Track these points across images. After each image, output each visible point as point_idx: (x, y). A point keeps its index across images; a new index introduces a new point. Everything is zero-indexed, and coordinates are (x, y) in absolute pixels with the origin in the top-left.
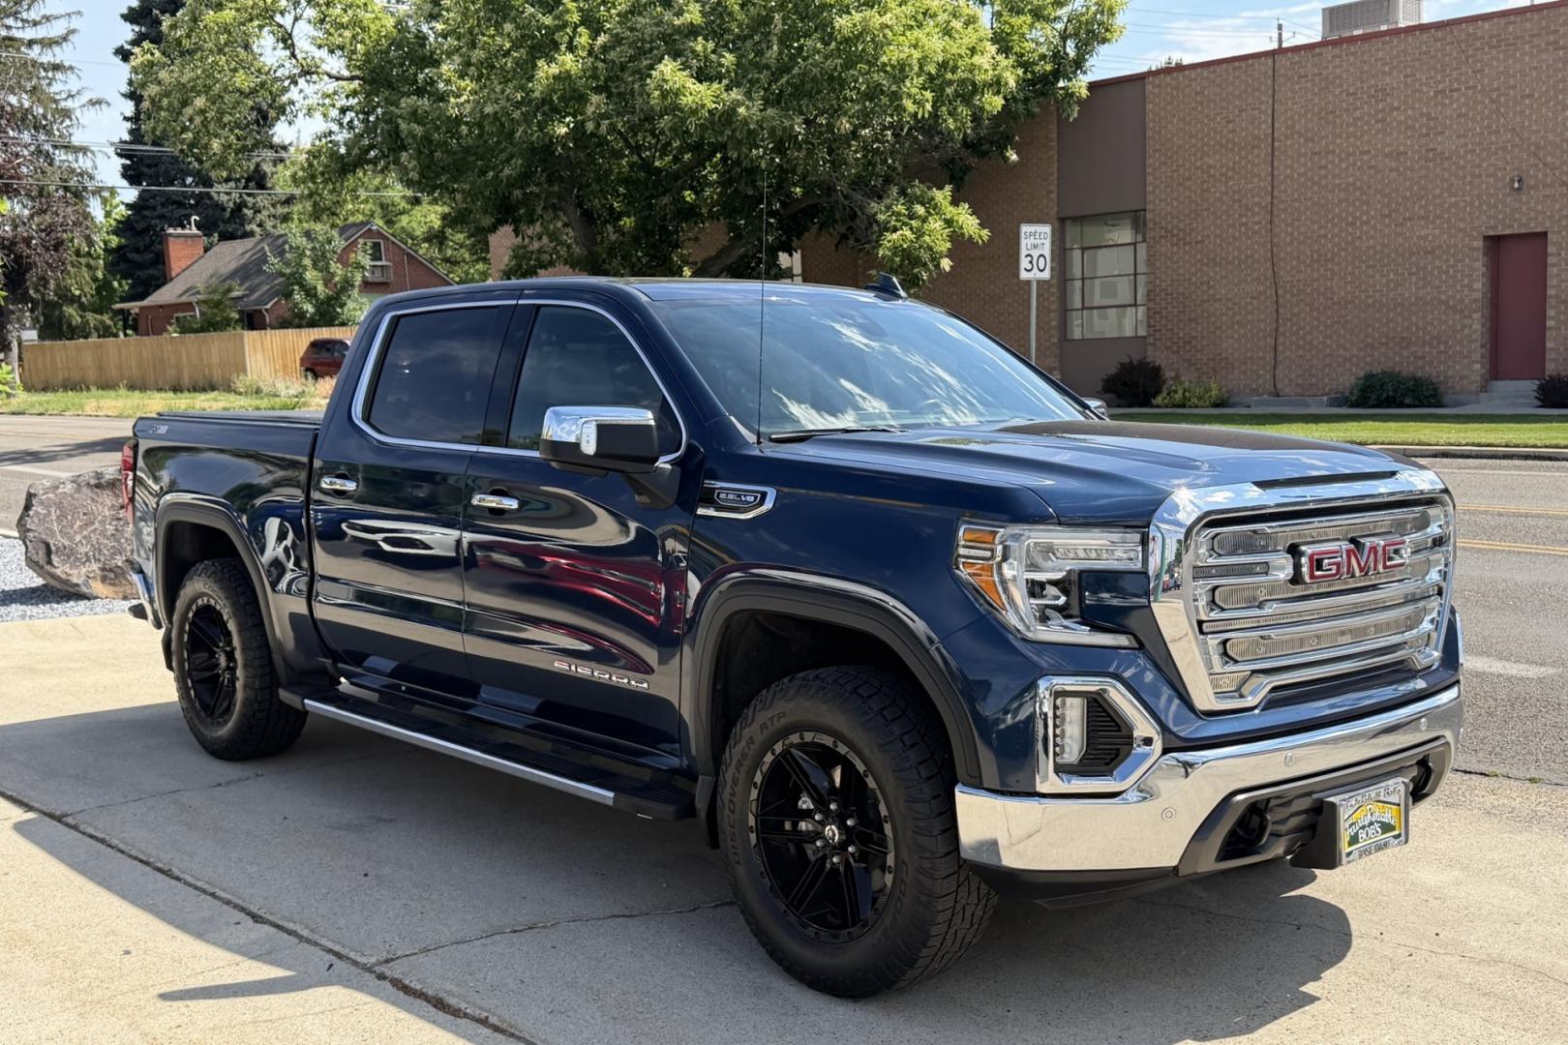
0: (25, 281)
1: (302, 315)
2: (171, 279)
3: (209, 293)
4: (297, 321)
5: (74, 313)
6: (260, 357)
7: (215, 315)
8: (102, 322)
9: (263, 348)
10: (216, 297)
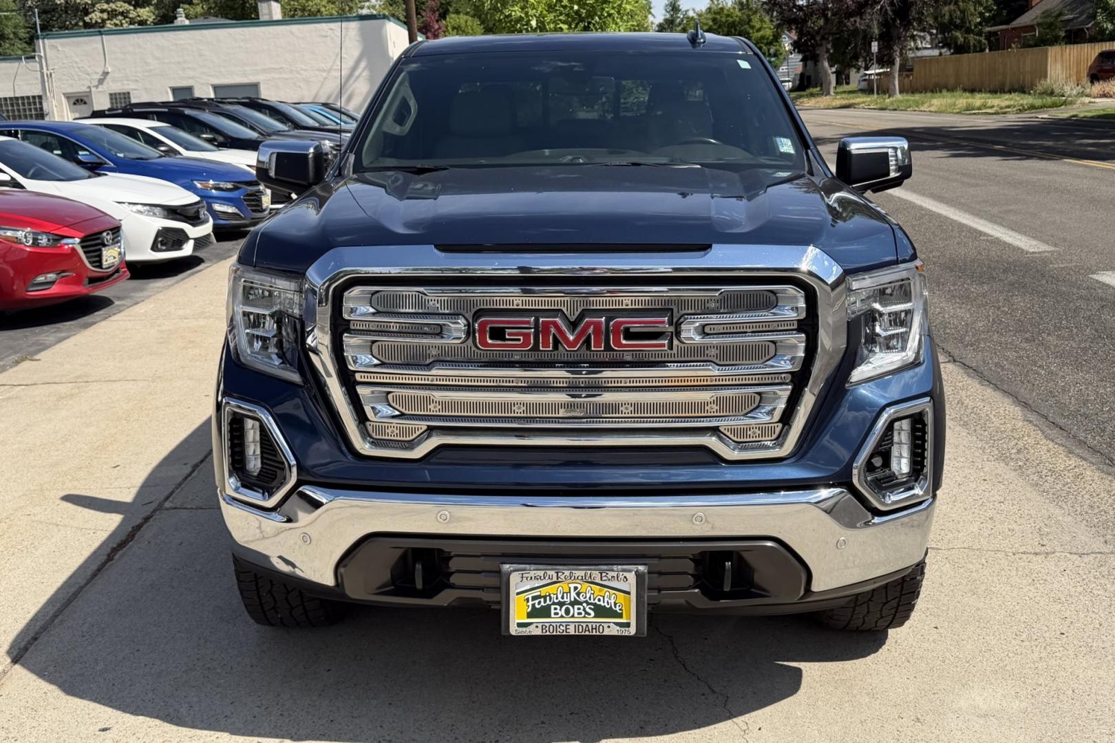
0: (908, 16)
1: (1103, 31)
2: (1032, 8)
3: (1045, 17)
4: (1100, 37)
5: (960, 36)
6: (1059, 66)
7: (1047, 34)
8: (980, 42)
9: (1062, 58)
10: (1049, 20)
